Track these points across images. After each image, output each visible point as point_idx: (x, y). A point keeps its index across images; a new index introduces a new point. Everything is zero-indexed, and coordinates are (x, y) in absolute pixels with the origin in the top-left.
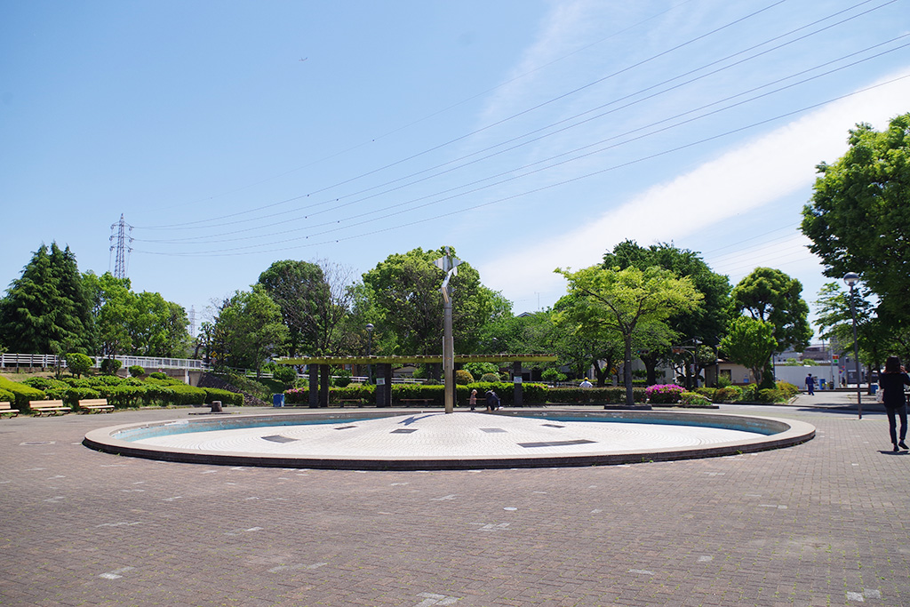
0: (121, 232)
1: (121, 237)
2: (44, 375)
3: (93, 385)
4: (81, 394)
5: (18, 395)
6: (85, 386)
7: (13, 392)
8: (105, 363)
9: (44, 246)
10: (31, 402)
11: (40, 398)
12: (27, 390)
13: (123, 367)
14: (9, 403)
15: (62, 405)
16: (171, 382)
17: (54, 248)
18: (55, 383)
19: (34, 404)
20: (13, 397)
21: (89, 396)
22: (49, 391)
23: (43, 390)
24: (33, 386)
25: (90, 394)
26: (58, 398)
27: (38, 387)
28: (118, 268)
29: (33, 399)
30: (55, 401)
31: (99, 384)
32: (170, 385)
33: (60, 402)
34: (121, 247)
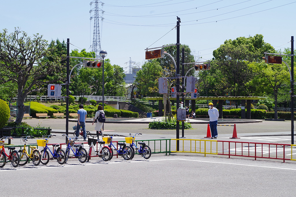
0: (97, 7)
1: (97, 11)
2: (57, 104)
3: (74, 108)
4: (70, 111)
5: (49, 111)
6: (71, 109)
7: (48, 110)
8: (80, 99)
9: (53, 41)
10: (53, 114)
11: (56, 112)
12: (52, 110)
13: (87, 100)
14: (47, 114)
15: (64, 115)
16: (107, 107)
17: (58, 42)
18: (61, 107)
19: (54, 114)
20: (48, 112)
21: (73, 112)
22: (59, 110)
23: (57, 109)
24: (53, 108)
25: (73, 111)
26: (62, 113)
27: (55, 109)
28: (95, 32)
29: (54, 113)
30: (61, 113)
31: (77, 107)
32: (106, 108)
33: (63, 114)
34: (97, 17)
